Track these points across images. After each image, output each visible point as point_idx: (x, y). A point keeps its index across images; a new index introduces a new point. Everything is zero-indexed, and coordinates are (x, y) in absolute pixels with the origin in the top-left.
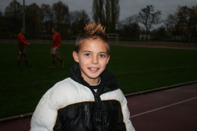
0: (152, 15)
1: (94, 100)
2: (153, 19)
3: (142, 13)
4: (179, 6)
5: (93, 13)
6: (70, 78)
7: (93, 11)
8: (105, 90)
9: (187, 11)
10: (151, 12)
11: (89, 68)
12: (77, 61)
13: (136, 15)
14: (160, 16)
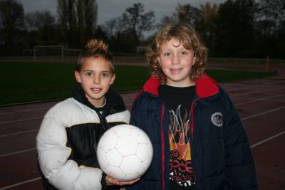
0: (142, 17)
1: (99, 122)
2: (144, 24)
3: (128, 14)
4: (179, 4)
5: (58, 15)
6: (73, 98)
7: (59, 12)
8: (111, 111)
9: (190, 11)
10: (141, 13)
11: (92, 89)
12: (80, 81)
13: (119, 18)
14: (153, 18)
